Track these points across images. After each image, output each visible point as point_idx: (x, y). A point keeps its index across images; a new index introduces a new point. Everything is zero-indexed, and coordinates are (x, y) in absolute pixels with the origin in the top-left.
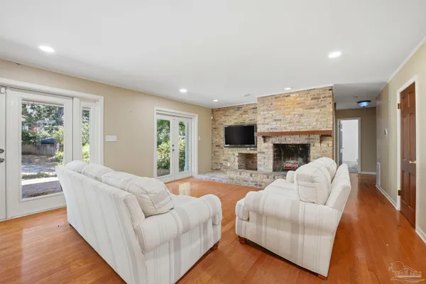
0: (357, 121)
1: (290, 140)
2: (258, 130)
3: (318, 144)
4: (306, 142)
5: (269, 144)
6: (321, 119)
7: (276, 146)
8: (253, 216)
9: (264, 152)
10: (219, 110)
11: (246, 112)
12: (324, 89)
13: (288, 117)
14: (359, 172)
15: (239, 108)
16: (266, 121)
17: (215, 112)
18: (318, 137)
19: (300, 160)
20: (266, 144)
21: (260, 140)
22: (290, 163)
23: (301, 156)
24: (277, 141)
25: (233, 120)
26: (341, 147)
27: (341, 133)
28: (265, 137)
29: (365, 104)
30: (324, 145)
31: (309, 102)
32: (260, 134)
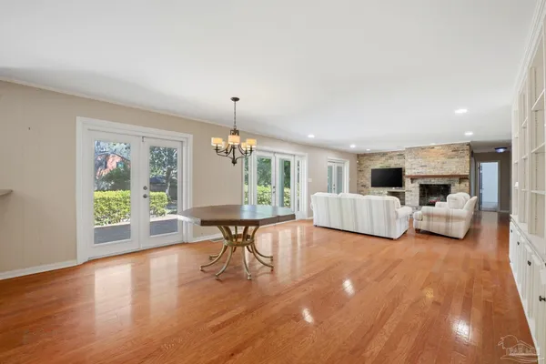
0: (497, 163)
1: (434, 182)
2: (406, 174)
3: (457, 185)
4: (447, 183)
5: (416, 184)
6: (460, 166)
7: (421, 186)
8: (425, 218)
9: (412, 190)
10: (364, 155)
11: (391, 157)
12: (463, 144)
13: (433, 164)
14: (499, 210)
15: (384, 154)
16: (414, 166)
17: (361, 157)
18: (458, 179)
19: (442, 197)
20: (413, 185)
21: (407, 182)
22: (433, 199)
23: (443, 194)
24: (422, 182)
25: (379, 164)
26: (481, 187)
27: (480, 174)
28: (413, 179)
29: (502, 150)
30: (462, 185)
31: (450, 153)
32: (408, 177)
